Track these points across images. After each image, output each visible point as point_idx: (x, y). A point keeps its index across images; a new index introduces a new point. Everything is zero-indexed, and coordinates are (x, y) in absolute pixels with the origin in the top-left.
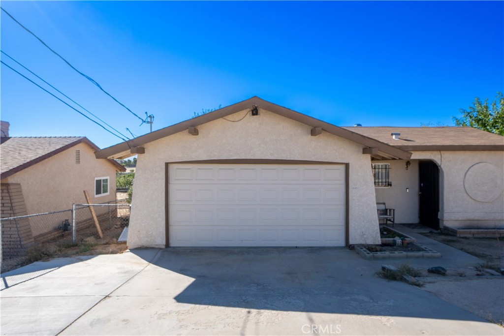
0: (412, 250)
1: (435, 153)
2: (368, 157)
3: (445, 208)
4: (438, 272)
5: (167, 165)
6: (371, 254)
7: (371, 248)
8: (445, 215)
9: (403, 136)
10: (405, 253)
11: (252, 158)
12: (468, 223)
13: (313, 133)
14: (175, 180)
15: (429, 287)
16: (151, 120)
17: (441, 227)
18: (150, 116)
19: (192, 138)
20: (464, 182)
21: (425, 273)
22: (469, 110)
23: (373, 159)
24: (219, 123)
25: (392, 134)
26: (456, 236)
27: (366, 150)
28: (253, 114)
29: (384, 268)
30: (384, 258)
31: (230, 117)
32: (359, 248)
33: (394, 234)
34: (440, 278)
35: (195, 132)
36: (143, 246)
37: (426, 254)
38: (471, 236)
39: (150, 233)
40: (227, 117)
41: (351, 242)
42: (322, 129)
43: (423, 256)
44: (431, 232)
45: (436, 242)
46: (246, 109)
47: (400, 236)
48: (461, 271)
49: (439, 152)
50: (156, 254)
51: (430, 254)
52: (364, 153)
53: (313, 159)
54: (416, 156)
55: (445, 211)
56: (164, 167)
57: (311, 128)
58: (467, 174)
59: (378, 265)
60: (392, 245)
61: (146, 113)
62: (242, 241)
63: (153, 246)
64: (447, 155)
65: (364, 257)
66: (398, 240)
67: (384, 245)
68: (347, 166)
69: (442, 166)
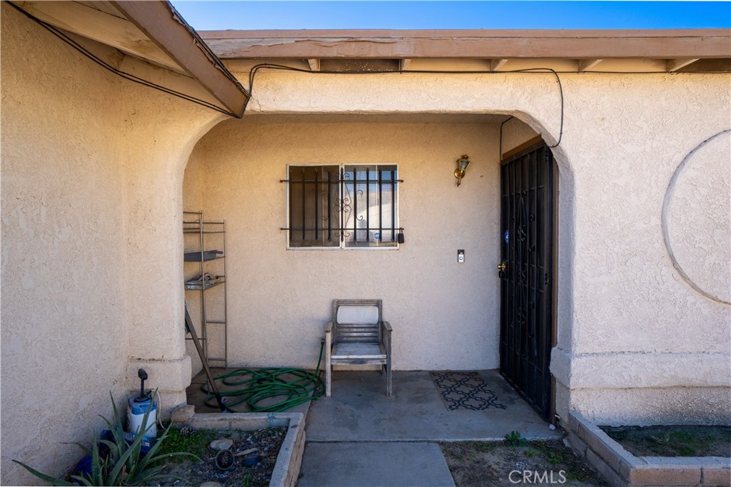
3: (579, 332)
20: (663, 219)
49: (551, 78)
55: (577, 348)
58: (680, 180)
69: (565, 145)
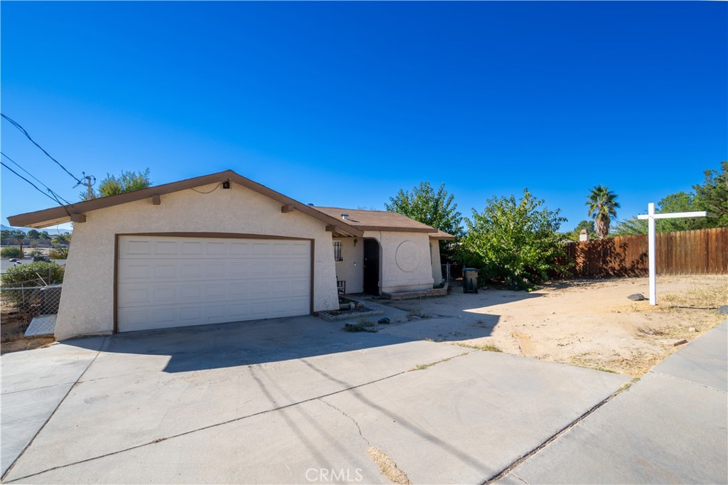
0: (363, 311)
1: (377, 232)
2: (330, 234)
3: (383, 277)
4: (385, 322)
5: (117, 236)
6: (334, 317)
7: (333, 313)
8: (383, 283)
9: (350, 217)
10: (359, 314)
11: (222, 231)
12: (398, 288)
13: (285, 209)
14: (128, 254)
15: (381, 332)
16: (90, 182)
17: (380, 293)
18: (87, 178)
19: (153, 207)
20: (396, 256)
21: (377, 324)
22: (395, 199)
23: (333, 237)
24: (186, 194)
25: (342, 215)
26: (390, 299)
27: (328, 228)
28: (225, 187)
29: (347, 325)
30: (344, 319)
31: (198, 189)
32: (323, 314)
33: (348, 301)
34: (387, 325)
35: (157, 202)
36: (80, 335)
37: (374, 312)
38: (400, 298)
39: (91, 318)
40: (195, 189)
41: (316, 310)
42: (294, 208)
43: (372, 315)
44: (373, 298)
45: (378, 305)
46: (216, 182)
47: (354, 301)
48: (398, 320)
49: (380, 232)
50: (104, 342)
51: (377, 312)
52: (326, 230)
53: (283, 235)
54: (367, 235)
55: (383, 280)
56: (113, 239)
57: (282, 205)
58: (398, 251)
59: (342, 324)
60: (348, 310)
61: (84, 173)
62: (209, 318)
63: (94, 334)
64: (385, 234)
65: (329, 320)
66: (353, 305)
67: (342, 309)
68: (313, 241)
69: (381, 244)
